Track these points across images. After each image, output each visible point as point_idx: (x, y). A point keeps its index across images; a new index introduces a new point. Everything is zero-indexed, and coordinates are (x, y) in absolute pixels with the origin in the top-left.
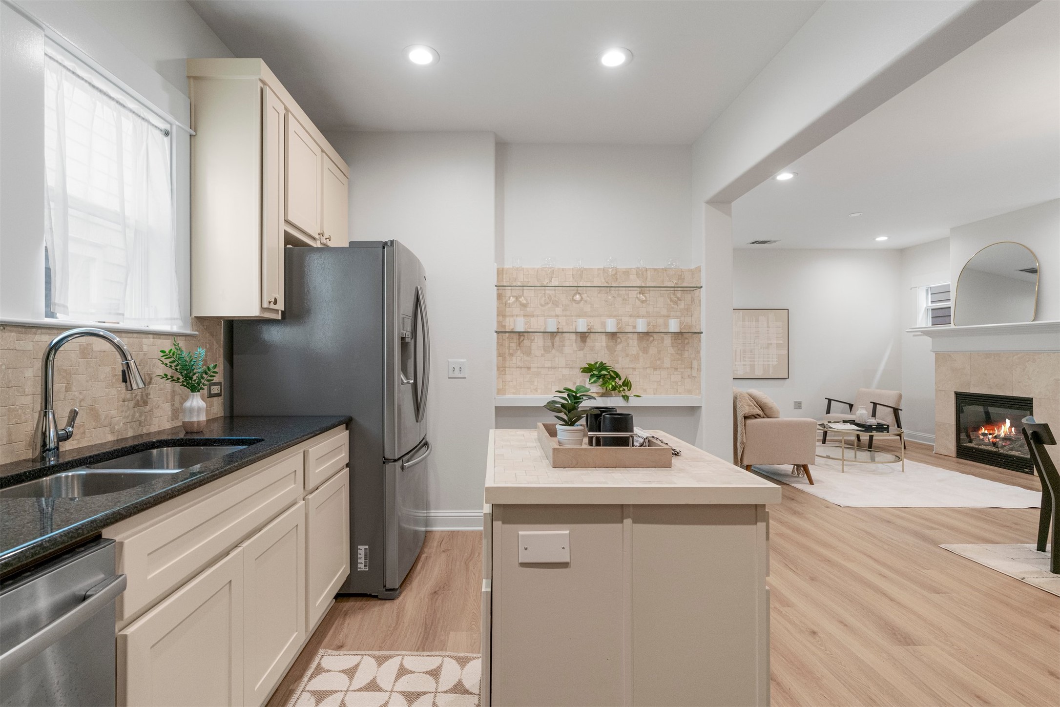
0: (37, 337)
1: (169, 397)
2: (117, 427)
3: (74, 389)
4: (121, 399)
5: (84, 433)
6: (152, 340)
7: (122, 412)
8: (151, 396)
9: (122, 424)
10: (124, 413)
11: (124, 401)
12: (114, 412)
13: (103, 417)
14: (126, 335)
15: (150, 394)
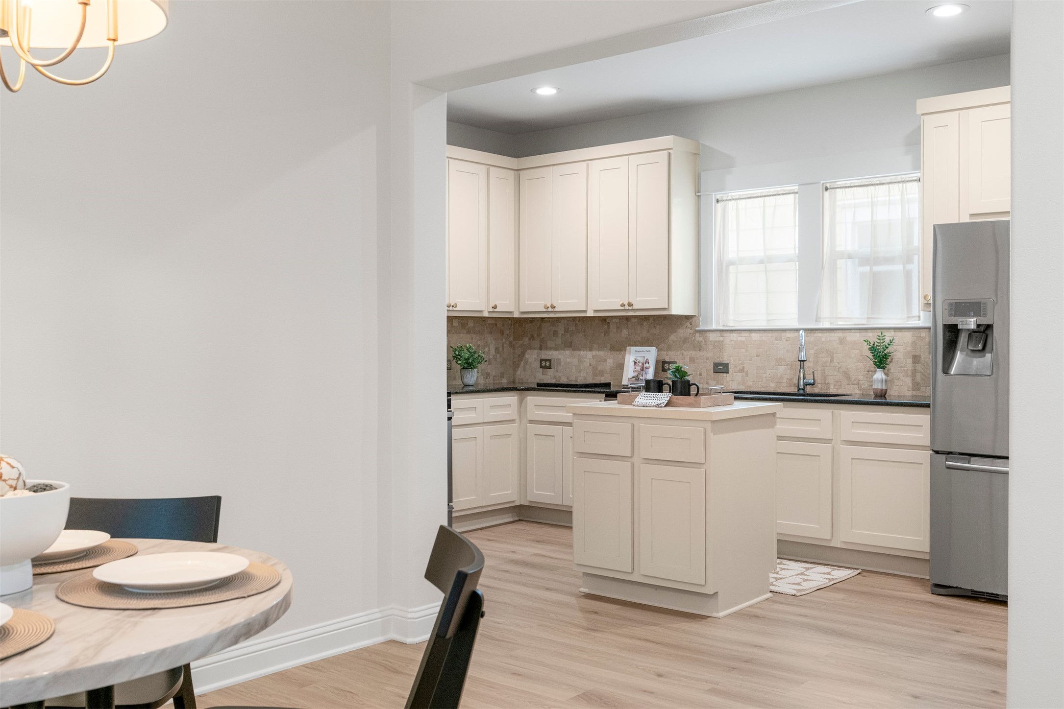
0: (816, 335)
1: (910, 373)
2: (863, 387)
3: (835, 361)
4: (866, 370)
5: (841, 385)
6: (893, 333)
7: (867, 377)
8: (892, 371)
9: (866, 385)
10: (868, 379)
11: (868, 371)
12: (861, 378)
13: (853, 379)
14: (871, 331)
15: (891, 369)
